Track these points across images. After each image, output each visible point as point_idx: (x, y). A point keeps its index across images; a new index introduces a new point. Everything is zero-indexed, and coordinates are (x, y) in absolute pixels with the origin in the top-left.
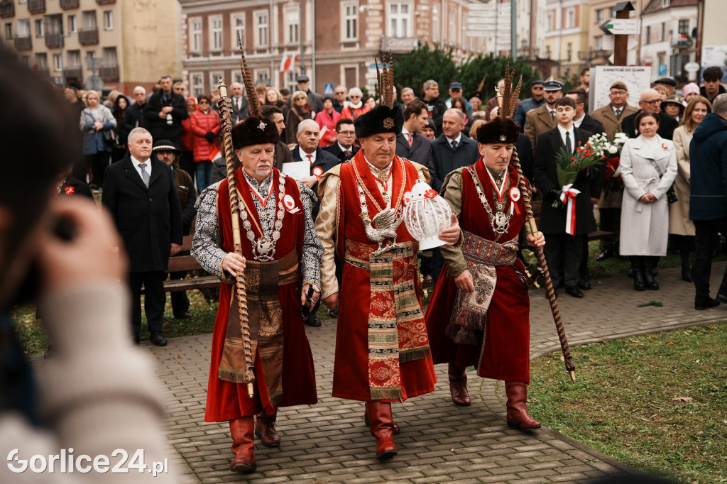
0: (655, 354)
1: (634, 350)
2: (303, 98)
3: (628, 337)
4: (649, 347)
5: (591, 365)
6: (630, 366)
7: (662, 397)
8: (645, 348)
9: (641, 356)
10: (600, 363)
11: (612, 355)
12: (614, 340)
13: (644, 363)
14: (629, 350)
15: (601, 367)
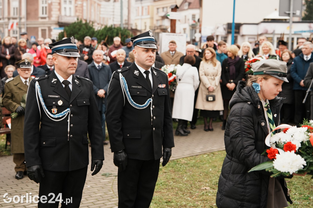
0: (192, 166)
1: (182, 165)
2: (23, 42)
3: (179, 159)
4: (189, 163)
5: (164, 173)
6: (181, 173)
7: (196, 188)
8: (187, 164)
9: (186, 168)
10: (167, 172)
11: (173, 167)
12: (173, 160)
13: (187, 171)
14: (180, 165)
15: (168, 174)
